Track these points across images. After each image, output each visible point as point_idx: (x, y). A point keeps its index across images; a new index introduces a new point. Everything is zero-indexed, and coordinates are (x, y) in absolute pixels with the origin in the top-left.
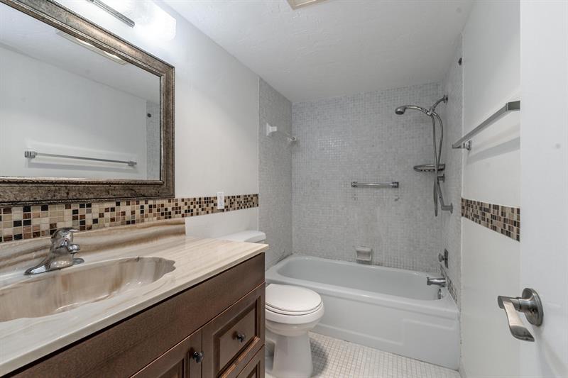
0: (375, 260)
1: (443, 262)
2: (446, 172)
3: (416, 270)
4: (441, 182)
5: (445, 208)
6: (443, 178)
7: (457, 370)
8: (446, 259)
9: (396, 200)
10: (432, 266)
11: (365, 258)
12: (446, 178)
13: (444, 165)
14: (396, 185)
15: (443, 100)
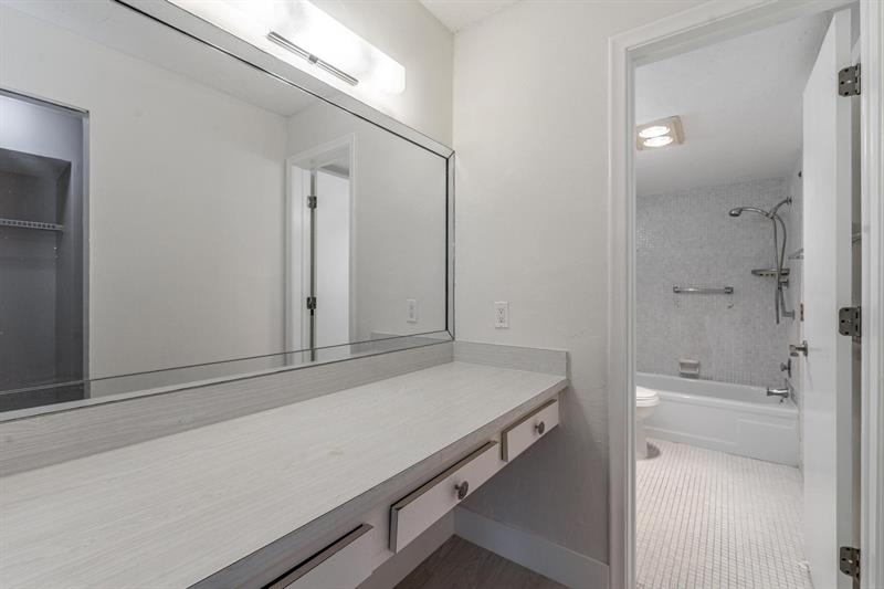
0: (703, 374)
1: (786, 371)
2: (791, 277)
3: (755, 385)
4: (784, 288)
5: (786, 314)
6: (787, 283)
7: (797, 467)
8: (789, 369)
9: (730, 307)
10: (775, 380)
11: (691, 372)
12: (791, 284)
13: (789, 270)
14: (729, 291)
15: (786, 201)
